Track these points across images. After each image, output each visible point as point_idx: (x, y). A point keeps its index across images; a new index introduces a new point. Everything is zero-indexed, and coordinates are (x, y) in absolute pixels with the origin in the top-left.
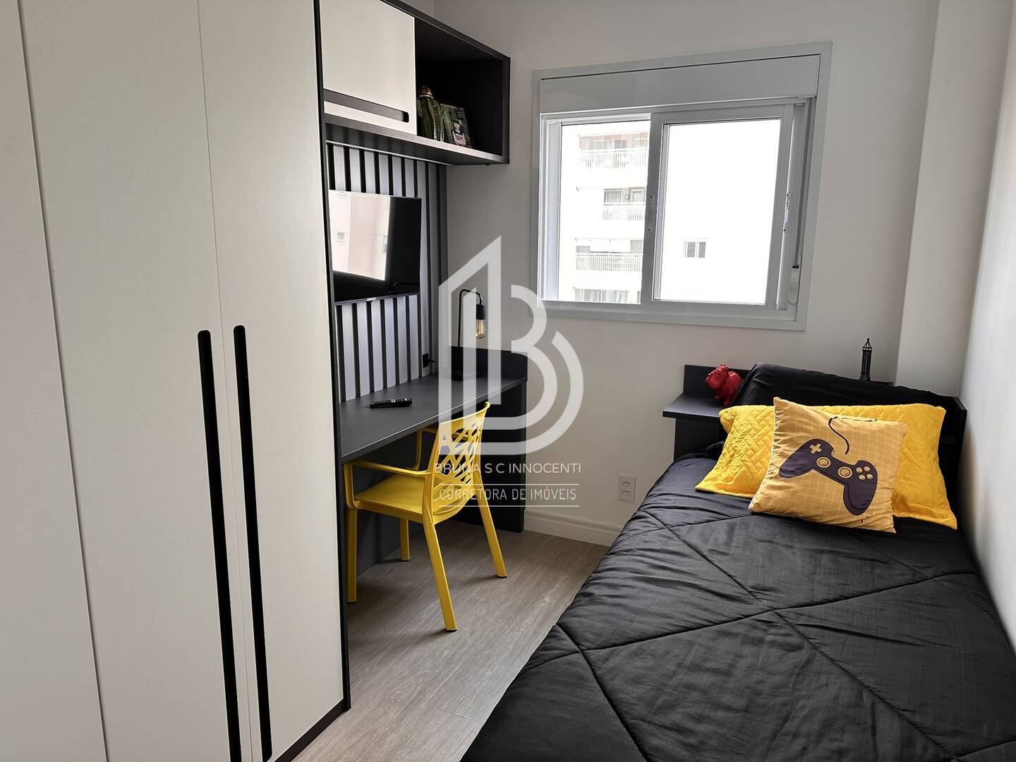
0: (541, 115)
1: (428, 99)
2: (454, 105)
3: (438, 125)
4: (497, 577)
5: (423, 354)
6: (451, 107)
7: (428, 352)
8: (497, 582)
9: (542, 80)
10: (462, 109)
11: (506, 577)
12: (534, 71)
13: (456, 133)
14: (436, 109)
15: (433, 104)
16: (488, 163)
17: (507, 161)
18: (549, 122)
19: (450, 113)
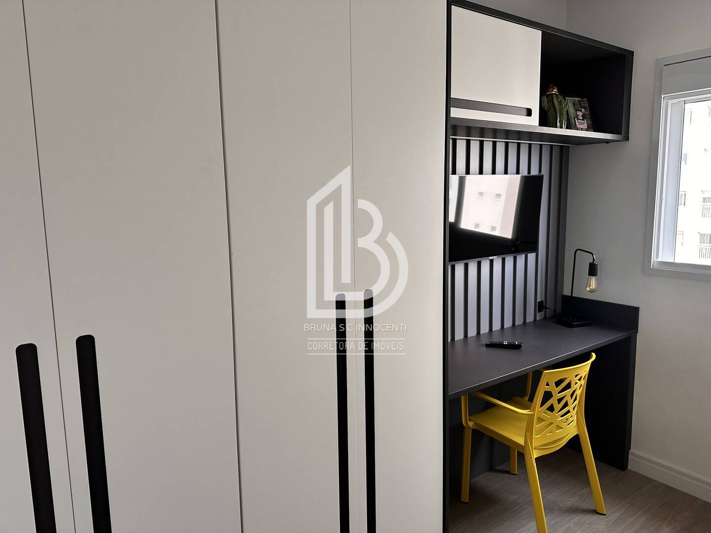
0: (663, 96)
1: (554, 95)
2: (578, 97)
3: (561, 115)
4: (595, 512)
5: (539, 300)
6: (575, 99)
7: (543, 299)
8: (595, 517)
9: (664, 66)
10: (585, 99)
11: (605, 515)
12: (657, 60)
13: (578, 119)
14: (560, 103)
15: (558, 99)
16: (607, 141)
17: (627, 139)
18: (670, 102)
19: (574, 104)
